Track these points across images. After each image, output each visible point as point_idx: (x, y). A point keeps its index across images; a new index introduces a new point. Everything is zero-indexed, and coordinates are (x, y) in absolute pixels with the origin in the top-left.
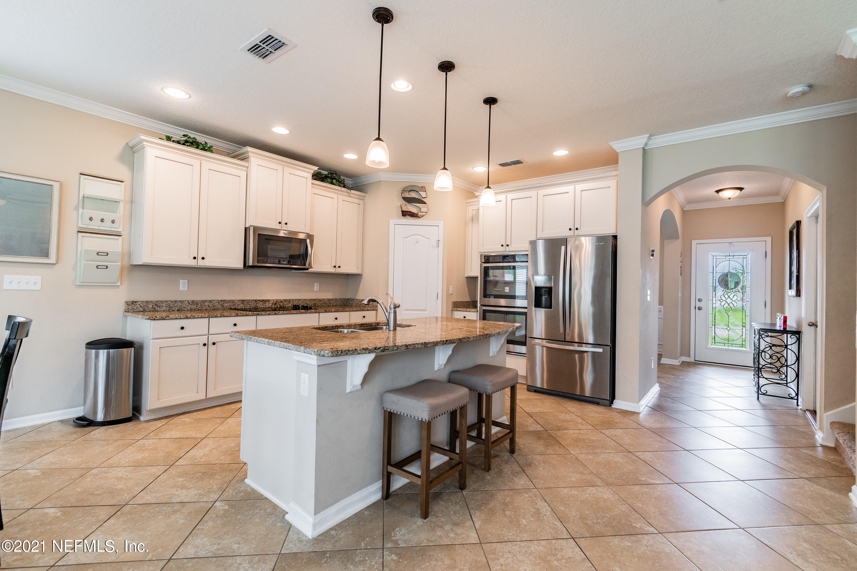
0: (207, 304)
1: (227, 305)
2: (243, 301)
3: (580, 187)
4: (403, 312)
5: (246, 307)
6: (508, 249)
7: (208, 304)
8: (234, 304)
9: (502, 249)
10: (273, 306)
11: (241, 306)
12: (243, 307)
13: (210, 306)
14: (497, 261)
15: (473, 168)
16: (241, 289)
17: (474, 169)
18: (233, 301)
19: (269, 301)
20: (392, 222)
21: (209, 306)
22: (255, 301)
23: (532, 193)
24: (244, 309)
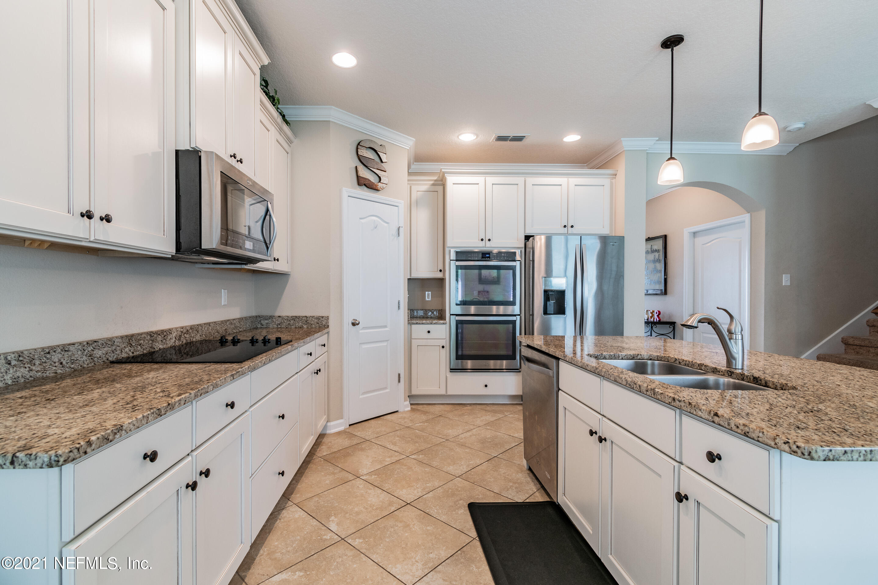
0: (56, 357)
1: (100, 353)
2: (129, 339)
3: (574, 181)
4: (361, 331)
5: (135, 354)
6: (488, 244)
7: (60, 356)
8: (114, 348)
9: (482, 244)
10: (177, 343)
11: (127, 352)
12: (131, 354)
13: (64, 363)
14: (474, 259)
15: (458, 137)
16: (122, 307)
17: (460, 137)
18: (110, 342)
19: (170, 331)
20: (345, 194)
21: (61, 363)
22: (150, 335)
23: (519, 180)
24: (133, 357)
